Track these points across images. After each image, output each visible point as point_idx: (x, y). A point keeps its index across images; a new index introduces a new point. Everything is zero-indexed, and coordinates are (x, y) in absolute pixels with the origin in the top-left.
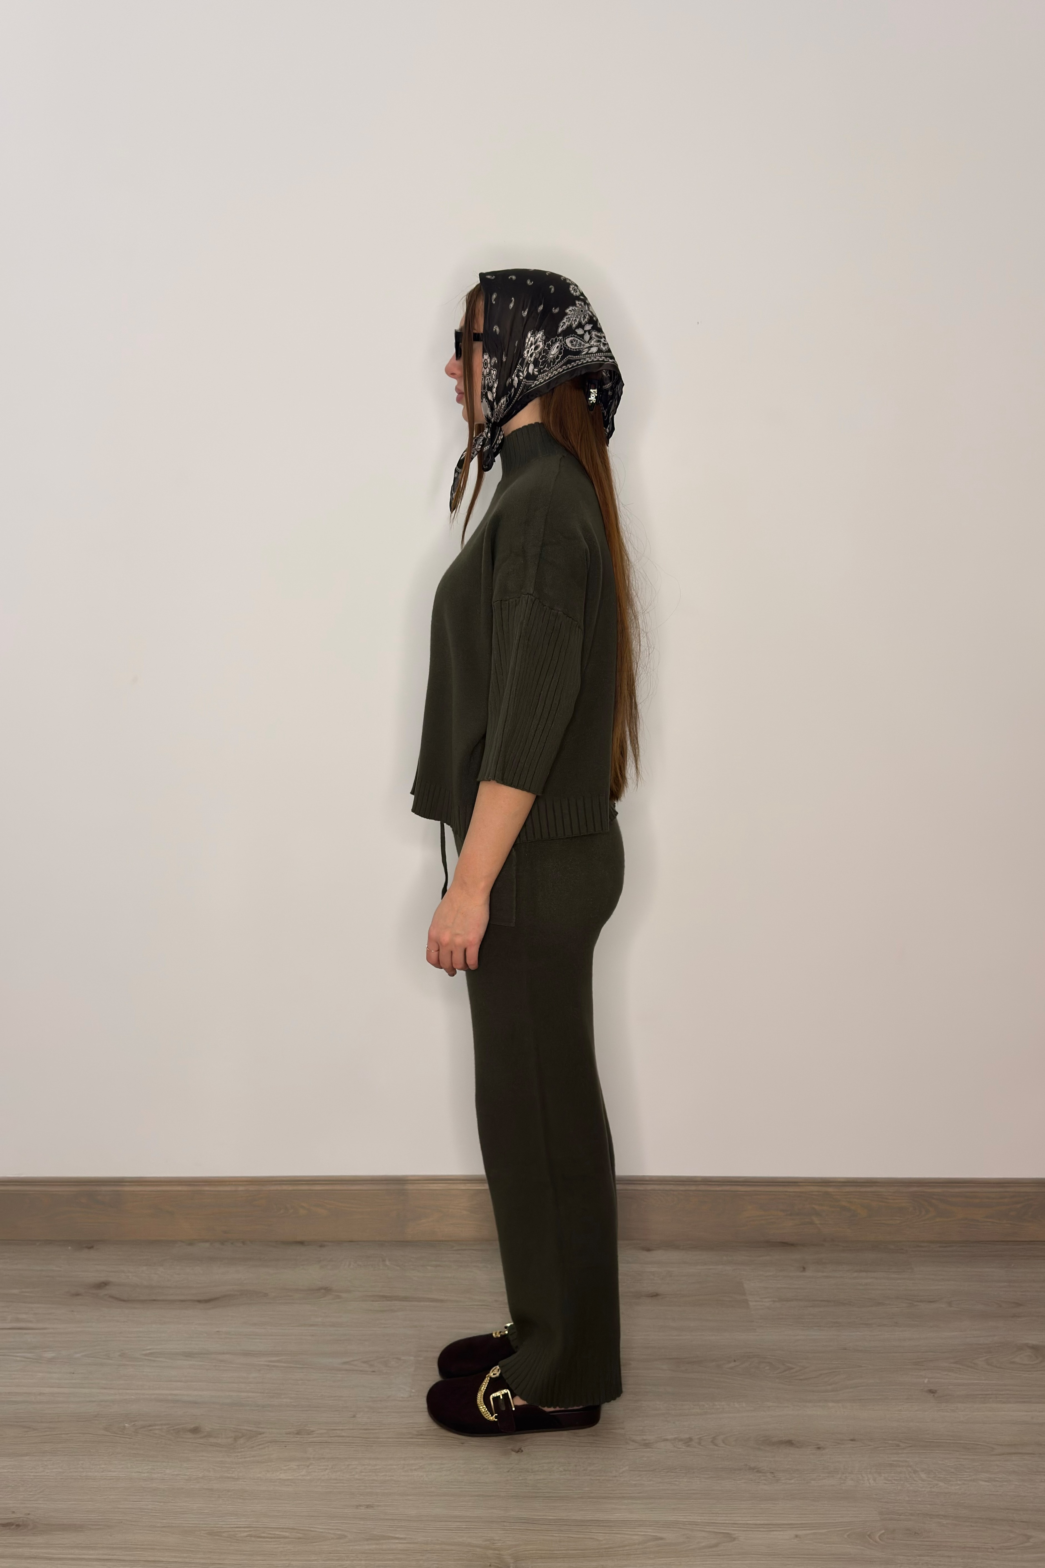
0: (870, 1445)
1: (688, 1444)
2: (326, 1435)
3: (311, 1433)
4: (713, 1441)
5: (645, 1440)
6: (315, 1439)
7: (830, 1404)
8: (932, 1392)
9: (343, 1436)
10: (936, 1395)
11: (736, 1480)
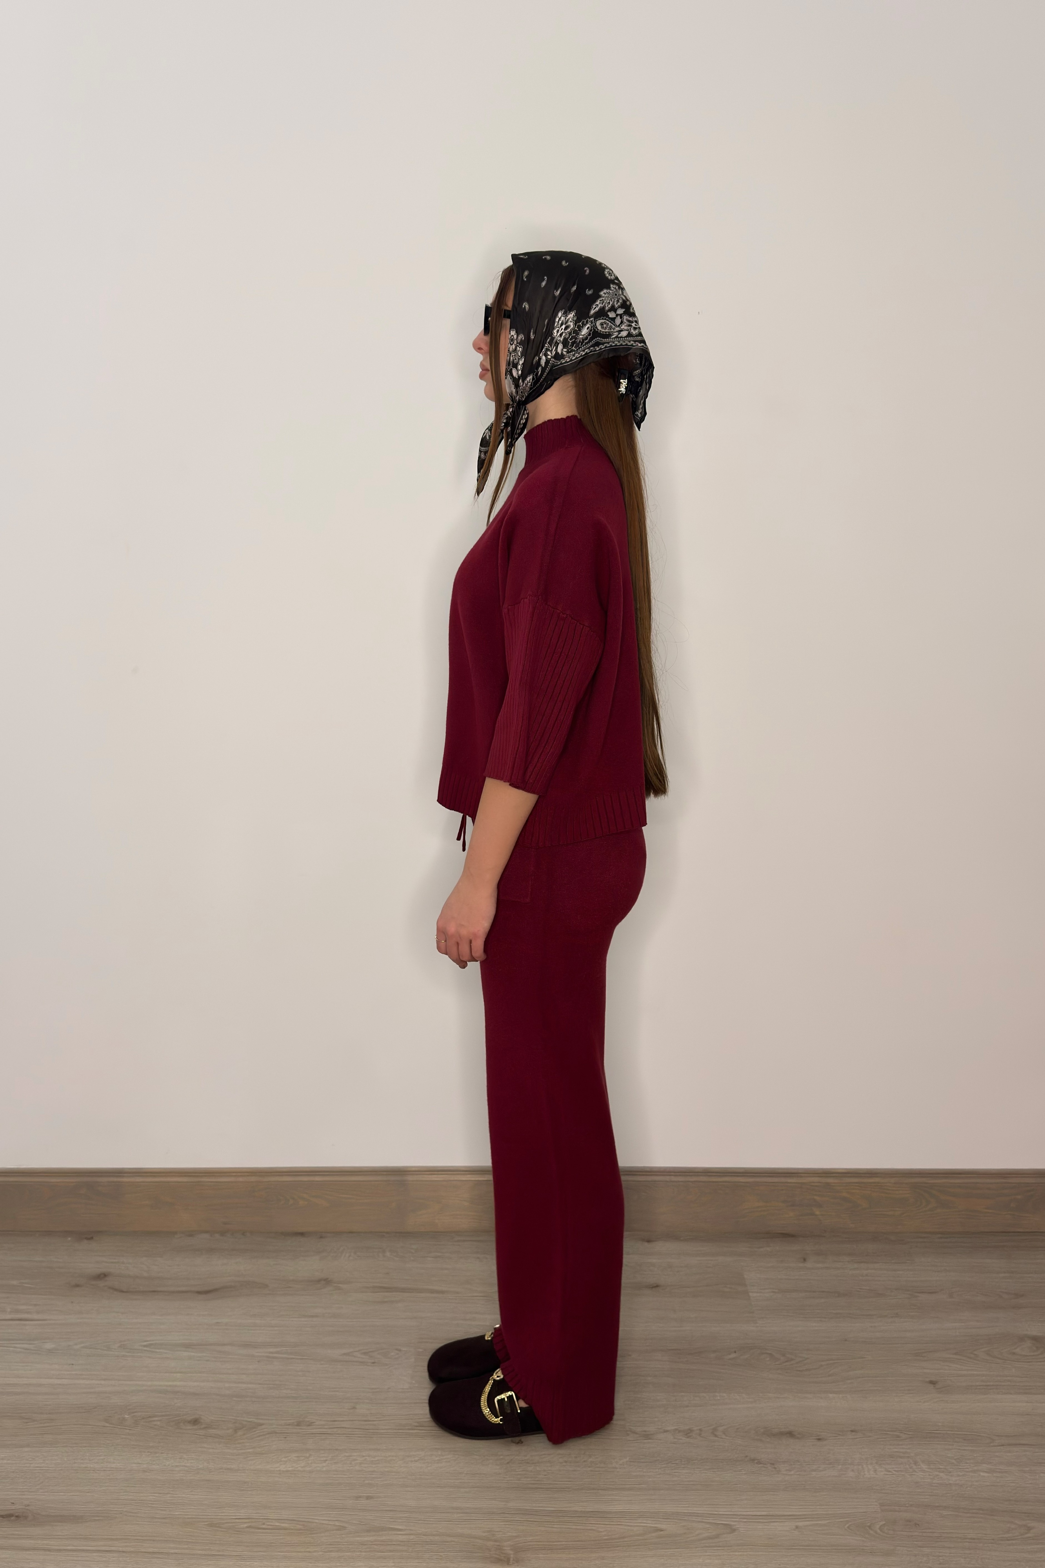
0: (870, 1437)
1: (689, 1435)
2: (325, 1427)
3: (310, 1424)
4: (714, 1432)
5: (645, 1431)
6: (314, 1430)
7: (831, 1396)
8: (933, 1383)
9: (344, 1428)
10: (937, 1387)
11: (736, 1471)
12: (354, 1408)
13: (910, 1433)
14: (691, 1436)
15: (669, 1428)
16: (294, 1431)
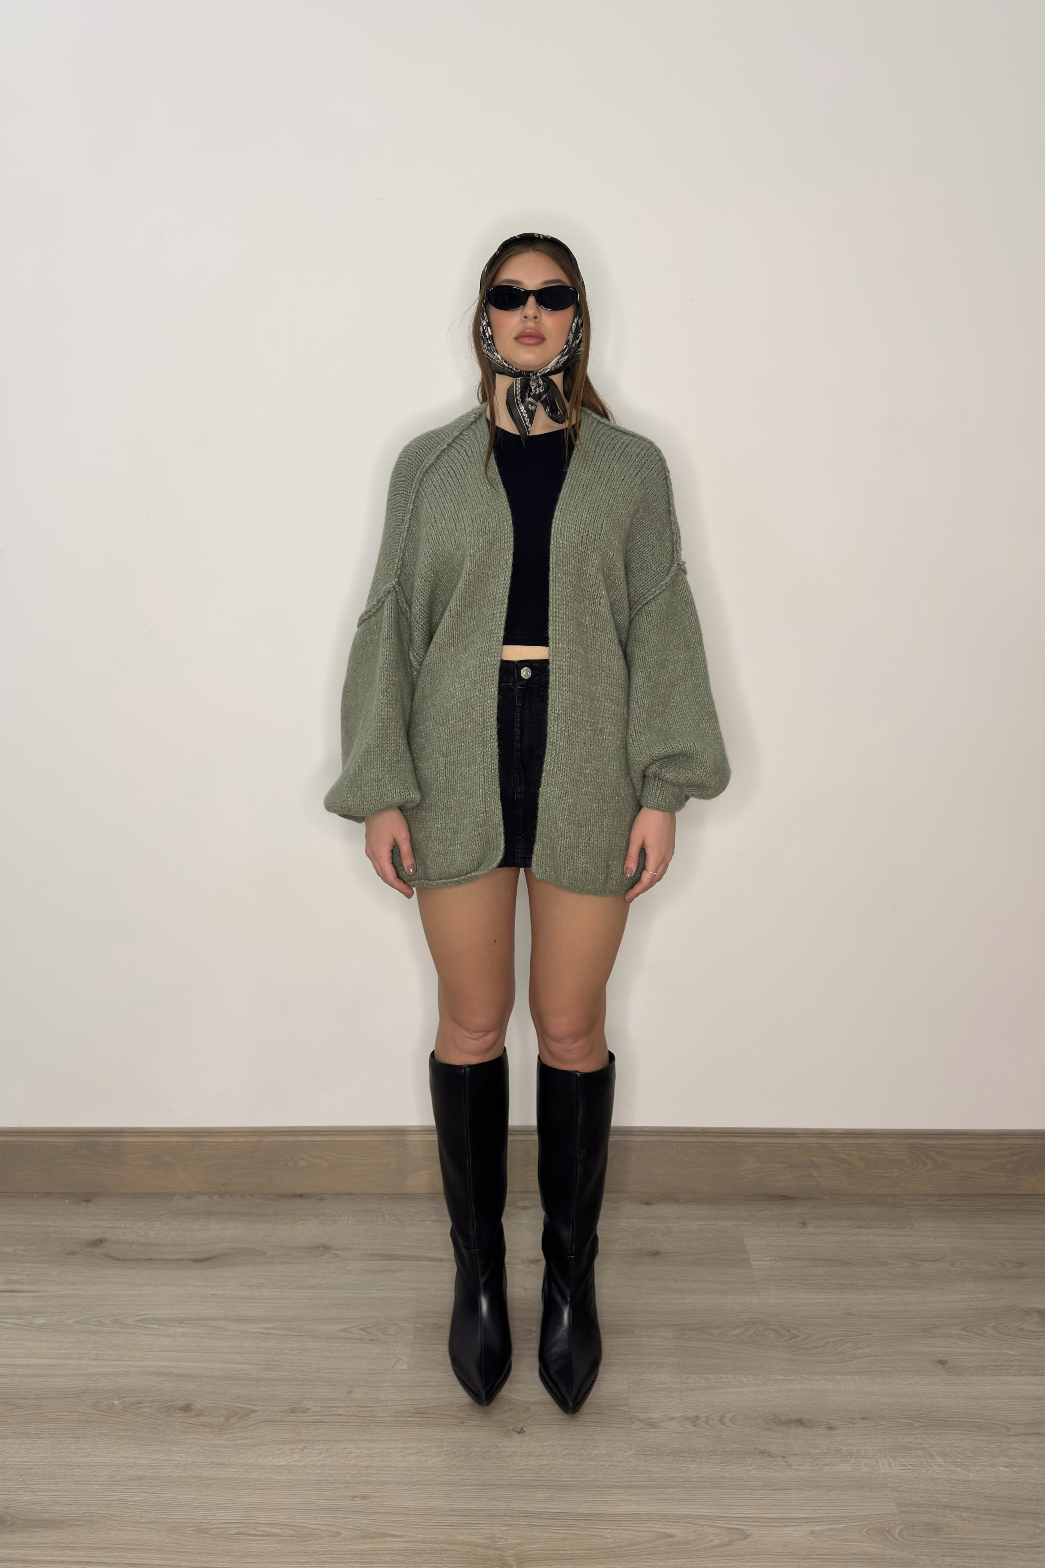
1: (696, 1423)
2: (322, 1414)
3: (305, 1411)
4: (721, 1420)
5: (650, 1419)
6: (309, 1418)
7: (839, 1377)
8: (942, 1363)
9: (339, 1415)
10: (946, 1367)
11: (746, 1466)
12: (350, 1392)
13: (922, 1420)
14: (697, 1424)
15: (675, 1415)
16: (288, 1419)
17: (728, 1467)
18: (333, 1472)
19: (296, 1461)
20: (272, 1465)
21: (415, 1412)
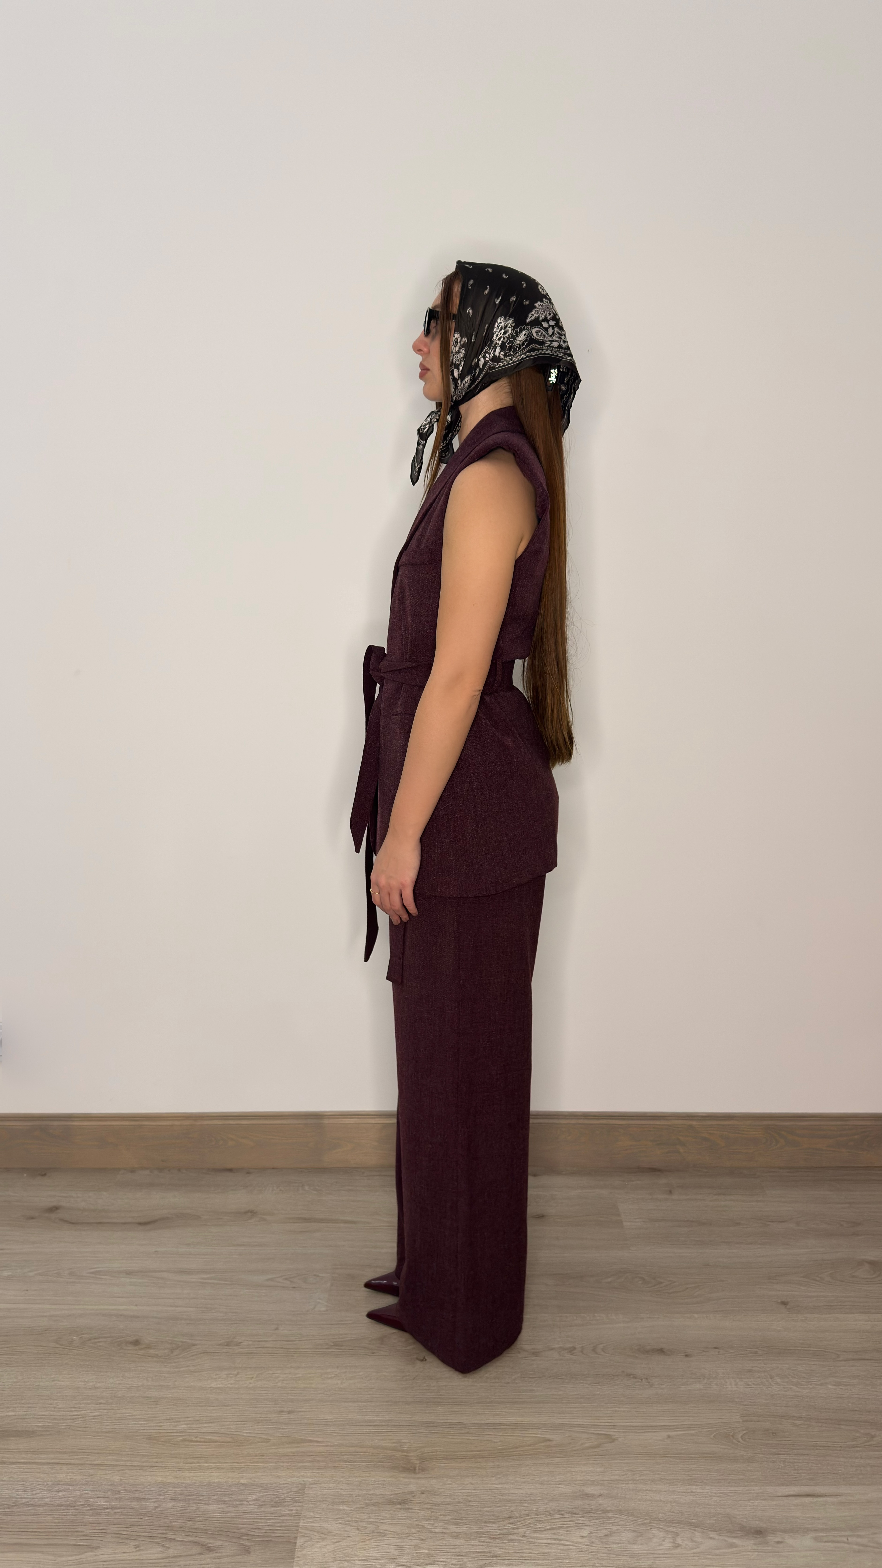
0: (730, 1353)
1: (572, 1352)
2: (252, 1347)
3: (238, 1344)
4: (594, 1349)
5: (534, 1349)
6: (242, 1350)
7: (696, 1316)
8: (784, 1303)
9: (268, 1347)
10: (788, 1307)
11: (614, 1385)
13: (765, 1349)
14: (574, 1353)
16: (224, 1350)
17: (599, 1387)
18: (262, 1392)
19: (231, 1384)
20: (211, 1387)
21: (333, 1344)
